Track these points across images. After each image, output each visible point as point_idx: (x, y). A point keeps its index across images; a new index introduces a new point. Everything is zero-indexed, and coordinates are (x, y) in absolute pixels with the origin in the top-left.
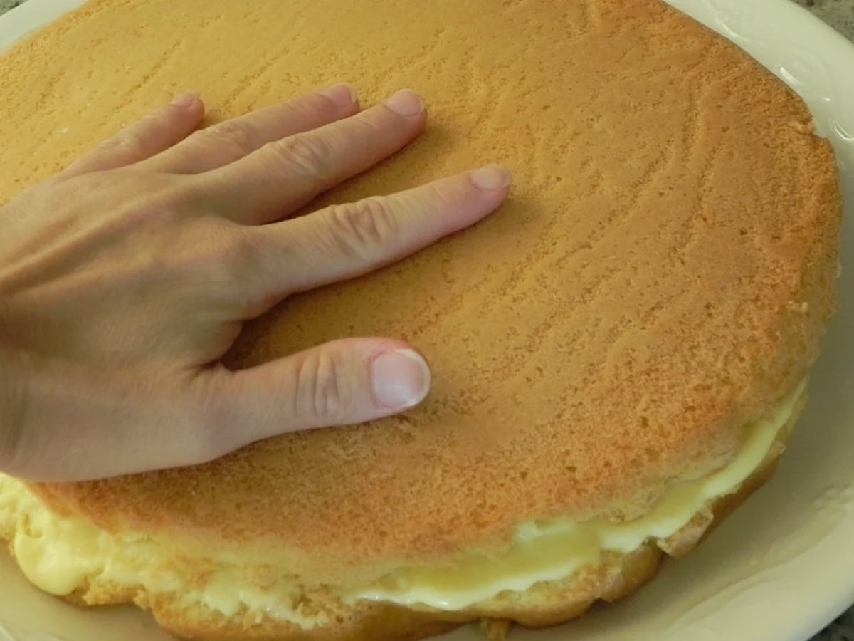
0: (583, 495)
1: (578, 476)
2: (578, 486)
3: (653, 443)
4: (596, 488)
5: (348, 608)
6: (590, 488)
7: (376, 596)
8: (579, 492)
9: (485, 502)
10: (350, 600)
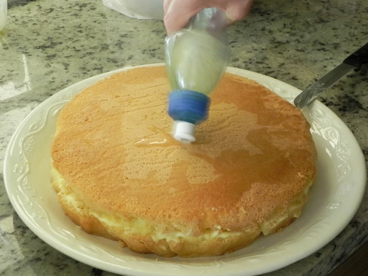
0: (146, 215)
1: (149, 211)
2: (147, 213)
3: (172, 214)
4: (151, 215)
5: (89, 215)
6: (149, 215)
7: (96, 215)
8: (146, 214)
9: (125, 204)
10: (90, 213)
